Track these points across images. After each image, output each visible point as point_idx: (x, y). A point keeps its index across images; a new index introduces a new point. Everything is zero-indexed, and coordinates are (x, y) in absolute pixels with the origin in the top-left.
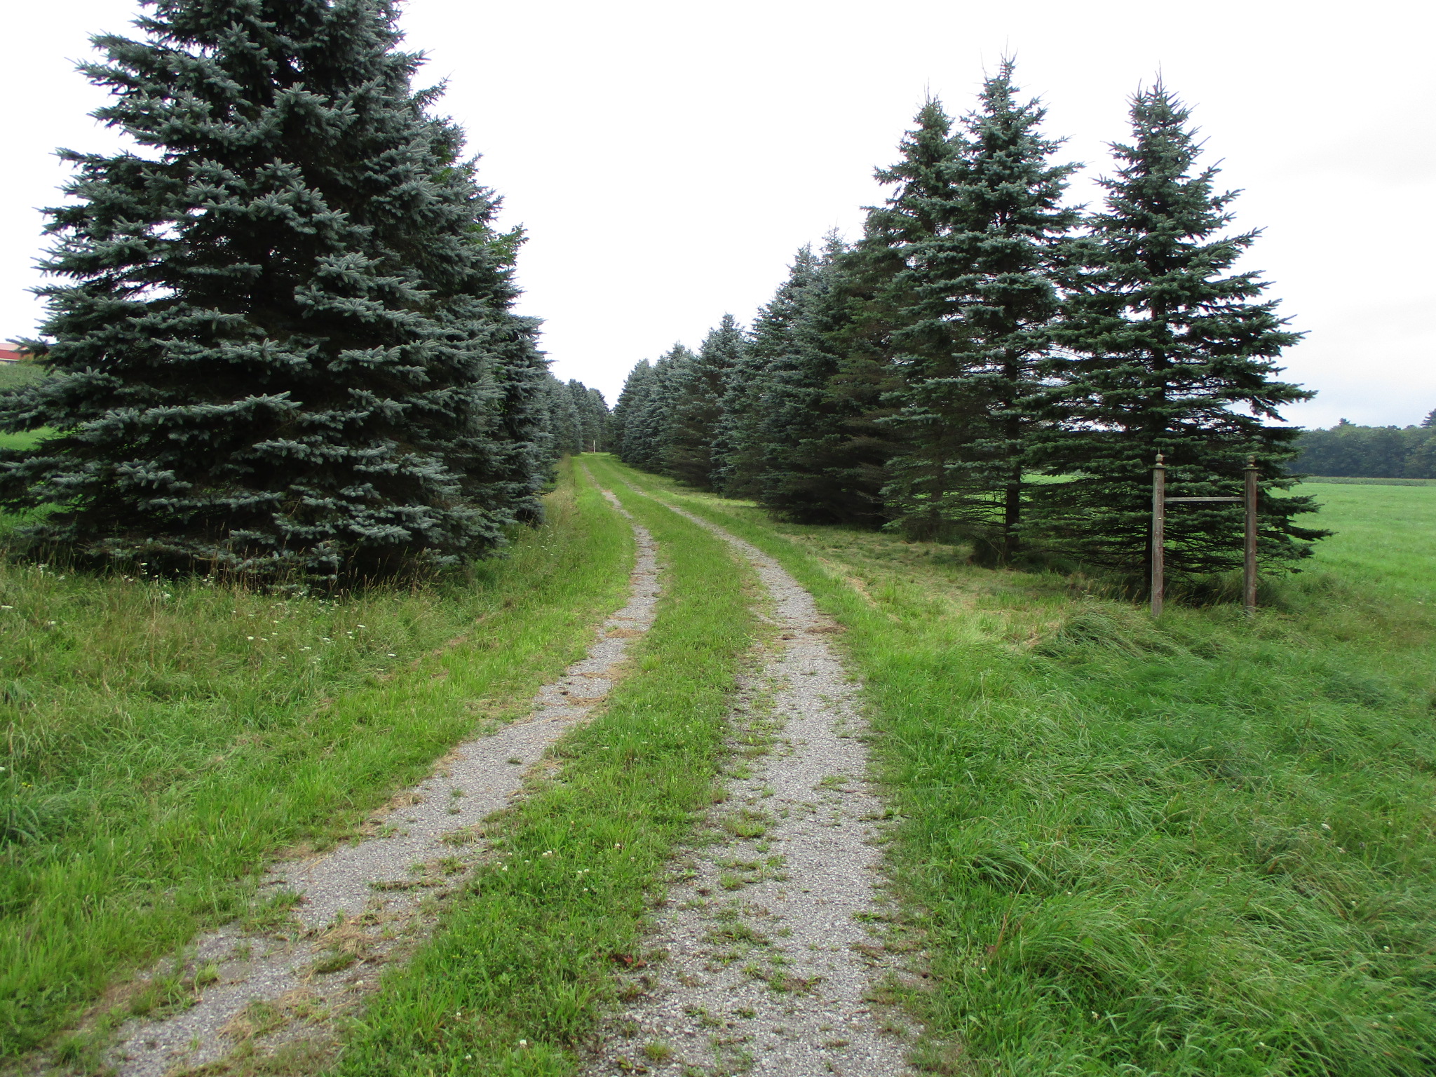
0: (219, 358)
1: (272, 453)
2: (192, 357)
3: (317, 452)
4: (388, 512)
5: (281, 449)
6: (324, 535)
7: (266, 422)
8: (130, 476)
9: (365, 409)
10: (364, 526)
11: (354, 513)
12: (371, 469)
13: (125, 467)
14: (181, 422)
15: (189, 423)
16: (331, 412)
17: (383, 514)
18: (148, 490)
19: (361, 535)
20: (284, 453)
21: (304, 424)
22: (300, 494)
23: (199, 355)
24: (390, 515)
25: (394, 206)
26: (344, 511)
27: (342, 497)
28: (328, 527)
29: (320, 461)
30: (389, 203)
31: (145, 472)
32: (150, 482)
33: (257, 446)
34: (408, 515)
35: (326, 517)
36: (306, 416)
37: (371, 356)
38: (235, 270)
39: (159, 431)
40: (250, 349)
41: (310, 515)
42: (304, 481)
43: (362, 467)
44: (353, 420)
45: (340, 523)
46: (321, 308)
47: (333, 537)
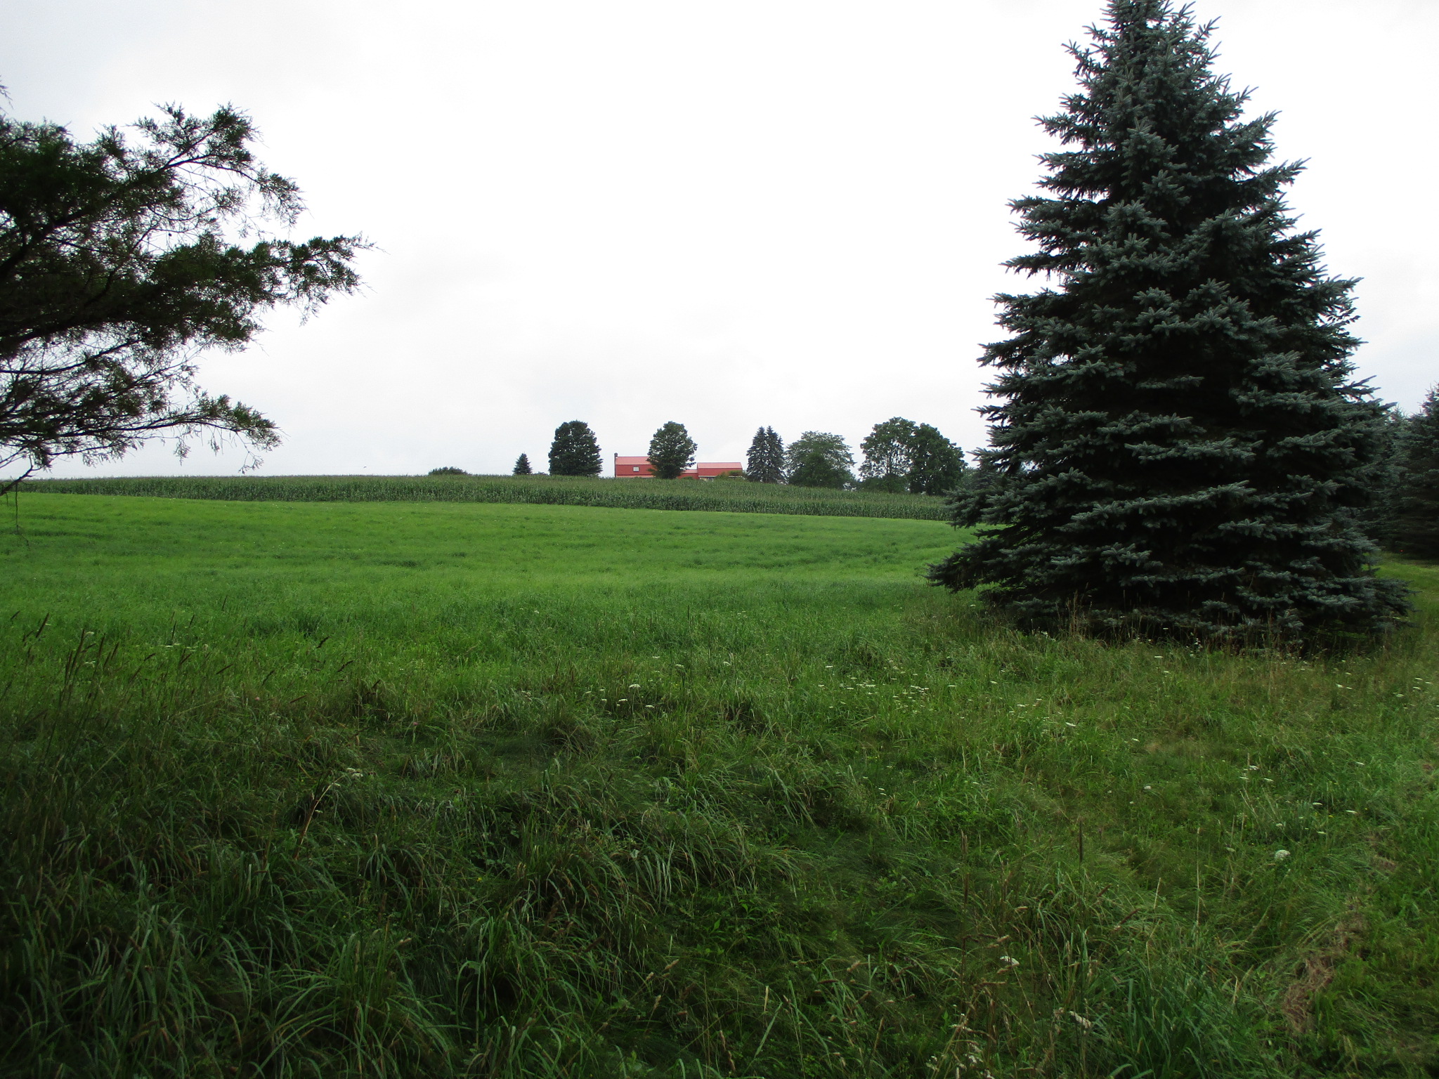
0: (1180, 457)
1: (1235, 533)
2: (1158, 457)
3: (1271, 530)
4: (1335, 583)
5: (1243, 529)
6: (1284, 606)
7: (1224, 507)
8: (1114, 557)
9: (1305, 491)
10: (1318, 596)
11: (1306, 585)
12: (1320, 544)
13: (1110, 550)
14: (1154, 511)
15: (1160, 512)
16: (1277, 494)
17: (1332, 585)
18: (1132, 568)
19: (1320, 604)
20: (1247, 533)
21: (1255, 506)
22: (1255, 568)
23: (1164, 455)
24: (1339, 587)
25: (1305, 307)
26: (1295, 583)
27: (1293, 570)
28: (1286, 598)
29: (1274, 538)
30: (1299, 304)
31: (1129, 553)
32: (1133, 562)
33: (1221, 527)
34: (1355, 585)
35: (1281, 589)
36: (1258, 498)
37: (1308, 441)
38: (1179, 383)
39: (1134, 518)
40: (1210, 447)
41: (1267, 587)
42: (1257, 557)
43: (1312, 543)
44: (1296, 500)
45: (1296, 593)
46: (1262, 405)
47: (1293, 606)
